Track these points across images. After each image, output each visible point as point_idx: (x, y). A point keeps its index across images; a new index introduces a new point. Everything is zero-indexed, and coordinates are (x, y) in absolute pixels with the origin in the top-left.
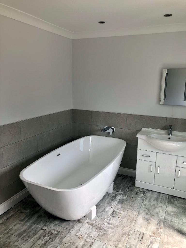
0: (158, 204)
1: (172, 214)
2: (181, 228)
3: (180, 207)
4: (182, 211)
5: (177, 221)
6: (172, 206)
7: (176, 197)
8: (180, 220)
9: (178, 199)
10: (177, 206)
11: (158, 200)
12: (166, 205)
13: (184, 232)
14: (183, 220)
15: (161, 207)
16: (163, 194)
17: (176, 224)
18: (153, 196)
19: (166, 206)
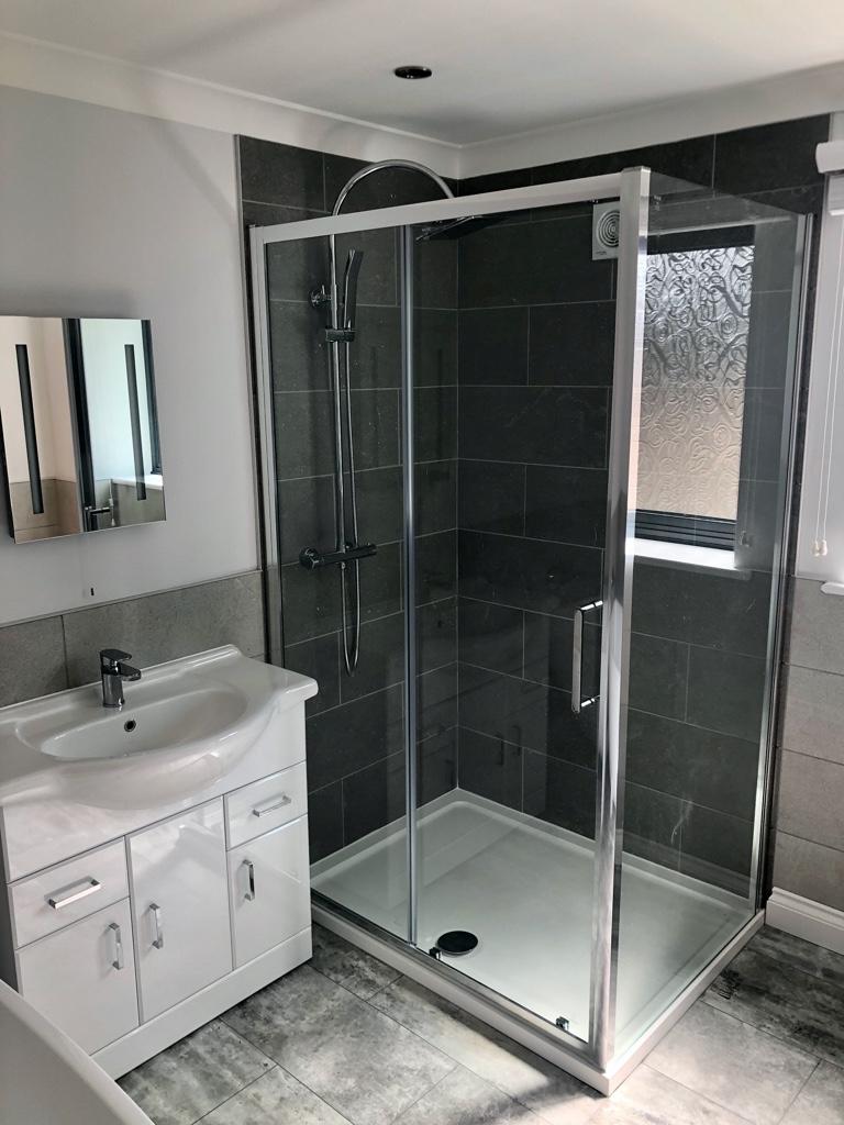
0: (255, 1102)
1: (351, 1082)
2: (450, 1106)
3: (318, 1027)
4: (352, 1036)
5: (401, 1093)
6: (299, 1053)
7: (252, 1003)
8: (400, 1076)
9: (264, 1001)
10: (311, 1033)
11: (226, 1083)
12: (281, 1073)
13: (479, 1107)
14: (411, 1071)
15: (282, 1099)
16: (201, 1036)
17: (422, 1108)
18: (178, 1087)
19: (286, 1077)
